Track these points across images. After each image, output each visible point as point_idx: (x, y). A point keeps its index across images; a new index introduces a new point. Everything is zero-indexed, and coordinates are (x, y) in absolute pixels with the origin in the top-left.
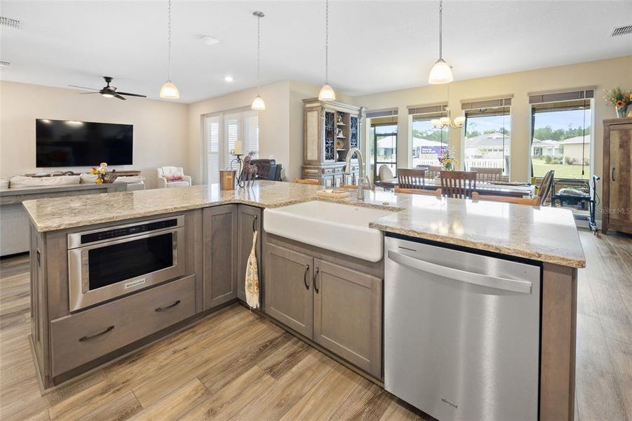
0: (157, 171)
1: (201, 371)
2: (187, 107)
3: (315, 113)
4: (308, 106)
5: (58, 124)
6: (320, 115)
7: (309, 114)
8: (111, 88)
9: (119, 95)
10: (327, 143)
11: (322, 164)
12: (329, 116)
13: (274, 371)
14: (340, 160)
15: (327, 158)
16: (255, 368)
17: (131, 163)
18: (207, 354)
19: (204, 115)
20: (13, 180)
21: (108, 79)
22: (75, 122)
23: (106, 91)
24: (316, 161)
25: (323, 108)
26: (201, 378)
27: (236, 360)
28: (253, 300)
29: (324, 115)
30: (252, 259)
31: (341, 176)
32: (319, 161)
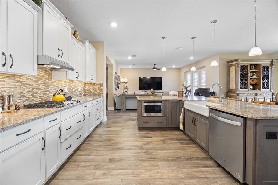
0: (169, 93)
1: (165, 137)
2: (180, 69)
3: (234, 67)
4: (230, 64)
5: (144, 78)
6: (237, 68)
7: (231, 68)
8: (155, 67)
9: (157, 69)
10: (241, 81)
11: (237, 91)
12: (243, 68)
13: (182, 144)
14: (254, 89)
15: (241, 88)
16: (177, 141)
17: (161, 90)
18: (167, 136)
19: (185, 72)
20: (135, 92)
21: (155, 65)
22: (148, 77)
23: (154, 68)
24: (234, 90)
25: (238, 64)
26: (164, 138)
27: (174, 139)
28: (181, 127)
29: (240, 67)
30: (182, 116)
31: (245, 98)
32: (236, 90)
